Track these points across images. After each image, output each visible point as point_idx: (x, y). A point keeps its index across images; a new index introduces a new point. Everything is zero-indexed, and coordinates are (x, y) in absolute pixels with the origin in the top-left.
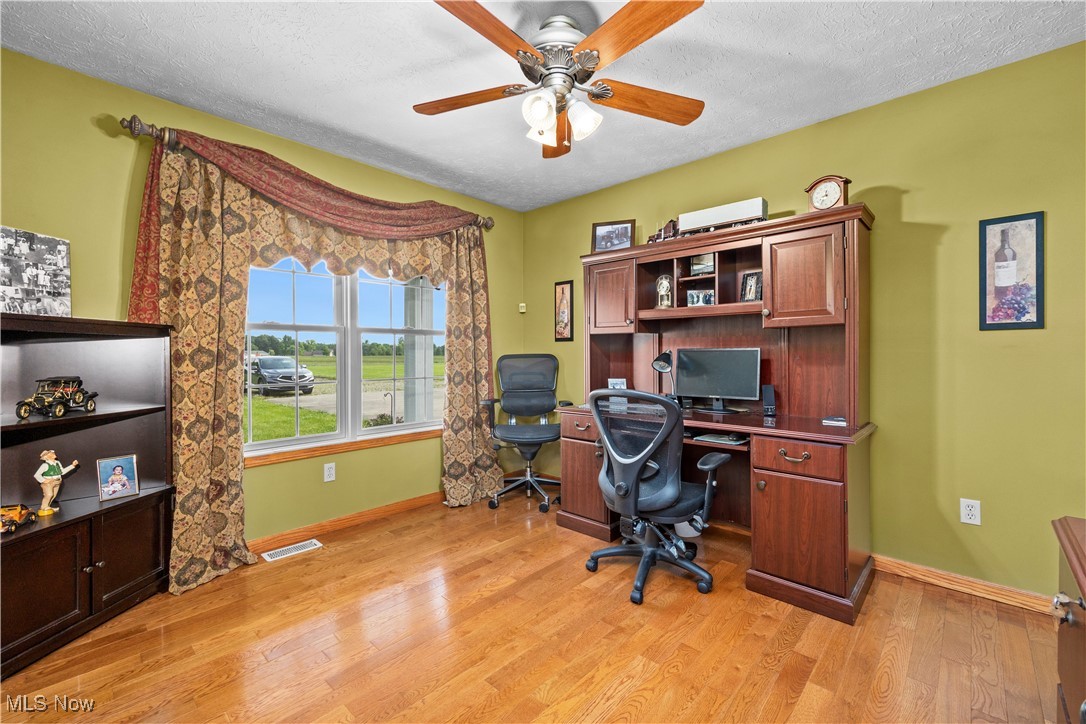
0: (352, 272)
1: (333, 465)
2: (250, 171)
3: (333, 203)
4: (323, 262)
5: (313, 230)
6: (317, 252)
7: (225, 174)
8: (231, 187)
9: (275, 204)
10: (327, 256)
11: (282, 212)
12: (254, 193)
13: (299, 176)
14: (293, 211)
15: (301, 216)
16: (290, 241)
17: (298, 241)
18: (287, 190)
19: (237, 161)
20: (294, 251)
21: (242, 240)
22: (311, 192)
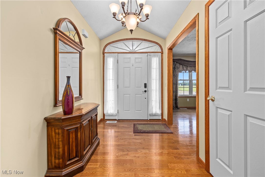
0: (191, 72)
1: (189, 99)
2: (179, 62)
3: (189, 63)
4: (187, 71)
5: (186, 67)
6: (187, 70)
7: (177, 63)
8: (177, 64)
9: (182, 65)
10: (188, 70)
11: (183, 65)
12: (179, 64)
13: (185, 60)
14: (184, 65)
15: (185, 66)
16: (183, 69)
17: (184, 69)
18: (183, 63)
19: (178, 61)
20: (184, 70)
21: (178, 70)
22: (186, 62)
